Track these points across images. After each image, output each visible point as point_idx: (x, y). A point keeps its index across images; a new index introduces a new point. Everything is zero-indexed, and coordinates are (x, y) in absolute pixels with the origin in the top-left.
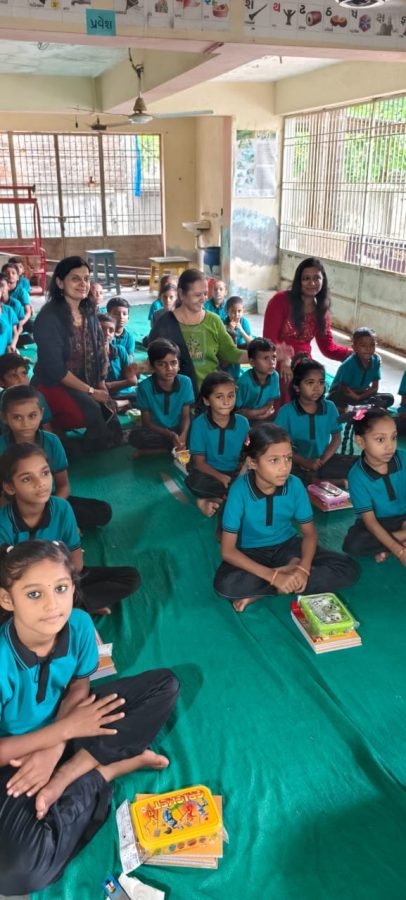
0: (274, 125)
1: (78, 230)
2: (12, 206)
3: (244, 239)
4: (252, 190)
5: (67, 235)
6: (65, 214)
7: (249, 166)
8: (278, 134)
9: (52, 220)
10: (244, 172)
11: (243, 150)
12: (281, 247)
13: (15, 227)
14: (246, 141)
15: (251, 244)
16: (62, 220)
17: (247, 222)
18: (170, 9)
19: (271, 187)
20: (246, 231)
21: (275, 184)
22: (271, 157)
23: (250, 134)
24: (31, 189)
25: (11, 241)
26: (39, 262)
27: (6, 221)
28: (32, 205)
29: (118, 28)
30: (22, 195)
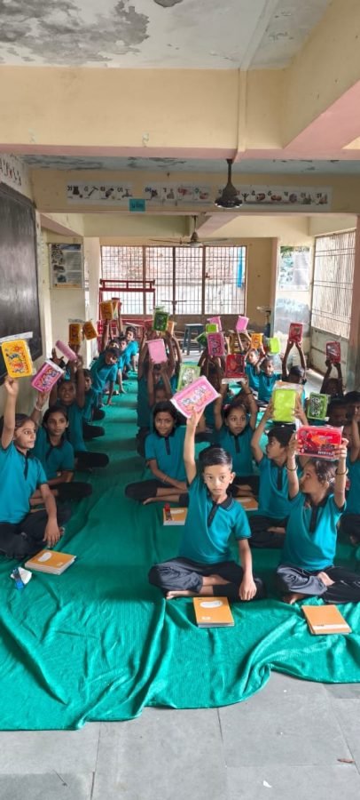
0: (309, 243)
1: (188, 310)
2: (142, 294)
3: (283, 318)
4: (291, 286)
5: (177, 313)
6: (176, 299)
7: (290, 270)
8: (311, 249)
9: (167, 303)
10: (286, 274)
11: (285, 259)
12: (312, 325)
13: (142, 307)
14: (288, 253)
16: (174, 303)
17: (287, 307)
18: (175, 195)
19: (306, 284)
20: (286, 313)
21: (308, 282)
22: (305, 264)
23: (291, 249)
24: (152, 283)
25: (141, 316)
27: (137, 303)
28: (152, 293)
29: (146, 208)
30: (147, 287)
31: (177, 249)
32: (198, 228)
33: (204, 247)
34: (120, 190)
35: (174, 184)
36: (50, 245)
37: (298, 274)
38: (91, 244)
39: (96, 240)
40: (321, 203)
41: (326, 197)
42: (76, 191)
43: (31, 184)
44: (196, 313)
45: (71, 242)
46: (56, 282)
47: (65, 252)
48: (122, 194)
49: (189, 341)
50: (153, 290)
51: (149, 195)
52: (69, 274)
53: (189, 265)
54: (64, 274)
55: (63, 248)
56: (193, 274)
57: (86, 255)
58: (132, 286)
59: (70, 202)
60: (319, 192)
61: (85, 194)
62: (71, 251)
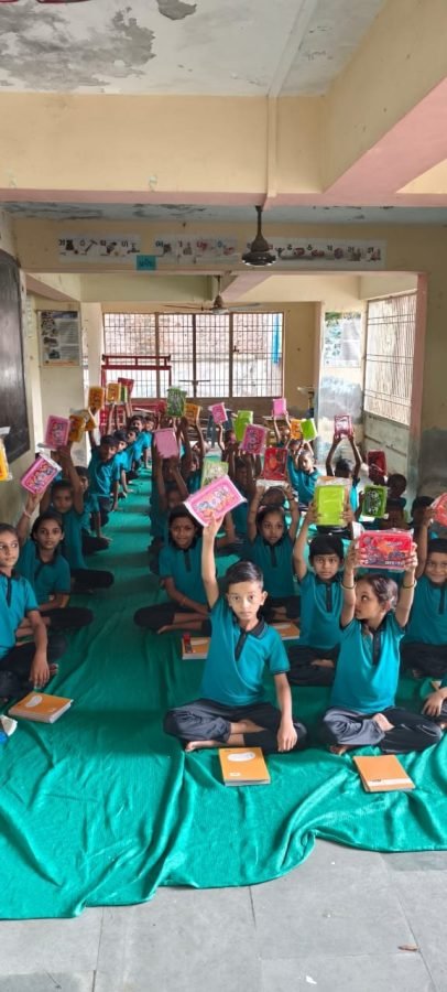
0: (359, 308)
2: (154, 372)
3: (331, 401)
4: (339, 361)
5: (198, 396)
6: (198, 379)
7: (337, 341)
8: (363, 315)
9: (186, 383)
10: (332, 346)
11: (331, 328)
12: (365, 409)
13: (155, 388)
14: (334, 321)
15: (338, 407)
16: (195, 383)
17: (334, 388)
18: (193, 252)
19: (355, 358)
20: (333, 395)
21: (360, 356)
22: (356, 334)
23: (338, 316)
24: (167, 358)
25: (151, 400)
27: (149, 383)
28: (167, 372)
29: (158, 265)
30: (162, 363)
31: (197, 316)
32: (223, 291)
33: (231, 315)
34: (125, 244)
35: (191, 237)
36: (40, 313)
37: (347, 346)
38: (90, 310)
39: (97, 306)
40: (373, 259)
41: (379, 252)
42: (70, 246)
43: (14, 238)
44: (222, 396)
45: (66, 309)
46: (47, 358)
47: (58, 321)
48: (126, 249)
50: (168, 368)
51: (161, 249)
52: (63, 348)
53: (213, 337)
54: (56, 348)
55: (55, 317)
56: (217, 347)
57: (84, 324)
58: (142, 362)
59: (62, 259)
60: (371, 246)
61: (81, 250)
62: (66, 319)
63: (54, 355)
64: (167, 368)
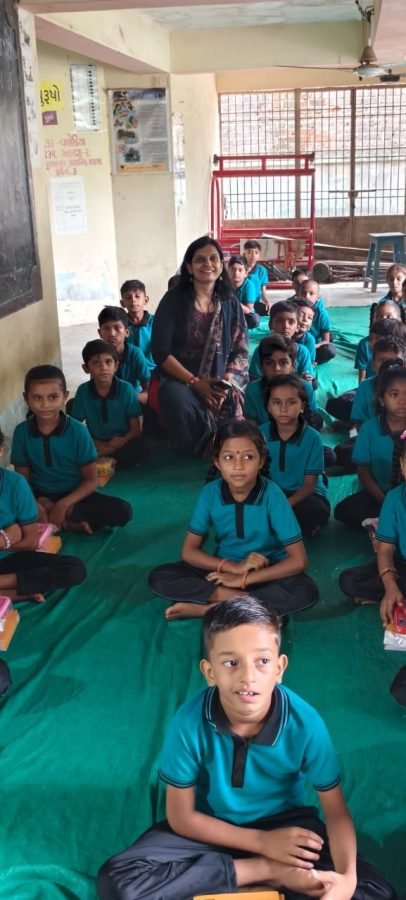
1: (379, 209)
2: (292, 179)
5: (357, 214)
6: (357, 187)
9: (339, 195)
13: (293, 204)
16: (353, 194)
24: (310, 157)
25: (292, 220)
26: (304, 247)
27: (285, 197)
28: (310, 177)
30: (303, 166)
31: (359, 93)
32: (374, 36)
36: (111, 93)
38: (185, 86)
39: (208, 79)
44: (394, 213)
45: (148, 85)
46: (122, 161)
47: (137, 104)
49: (377, 265)
52: (146, 145)
53: (389, 125)
54: (135, 146)
55: (133, 98)
56: (396, 140)
57: (175, 108)
58: (270, 164)
62: (149, 101)
63: (131, 156)
64: (310, 172)
